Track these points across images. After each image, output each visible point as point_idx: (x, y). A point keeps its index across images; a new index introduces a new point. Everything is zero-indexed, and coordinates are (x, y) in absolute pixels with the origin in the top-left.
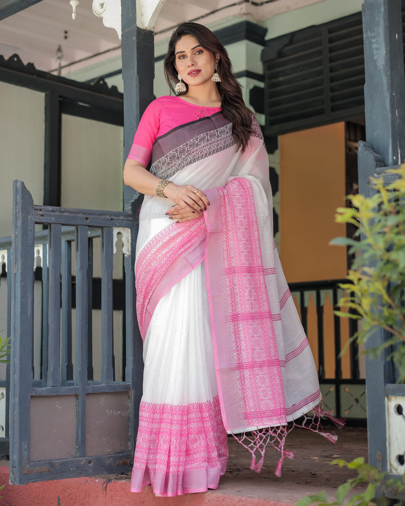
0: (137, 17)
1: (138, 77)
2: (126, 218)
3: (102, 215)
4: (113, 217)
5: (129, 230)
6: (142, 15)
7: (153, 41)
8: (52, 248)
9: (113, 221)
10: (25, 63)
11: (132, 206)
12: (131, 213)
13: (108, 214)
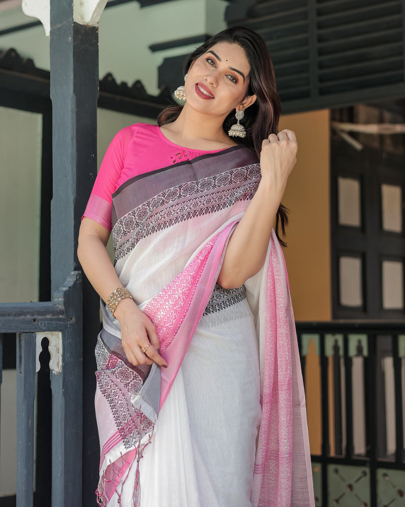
0: (75, 8)
1: (75, 97)
2: (55, 317)
4: (36, 317)
5: (60, 334)
6: (81, 4)
7: (98, 42)
9: (36, 323)
11: (64, 298)
12: (63, 307)
13: (29, 313)
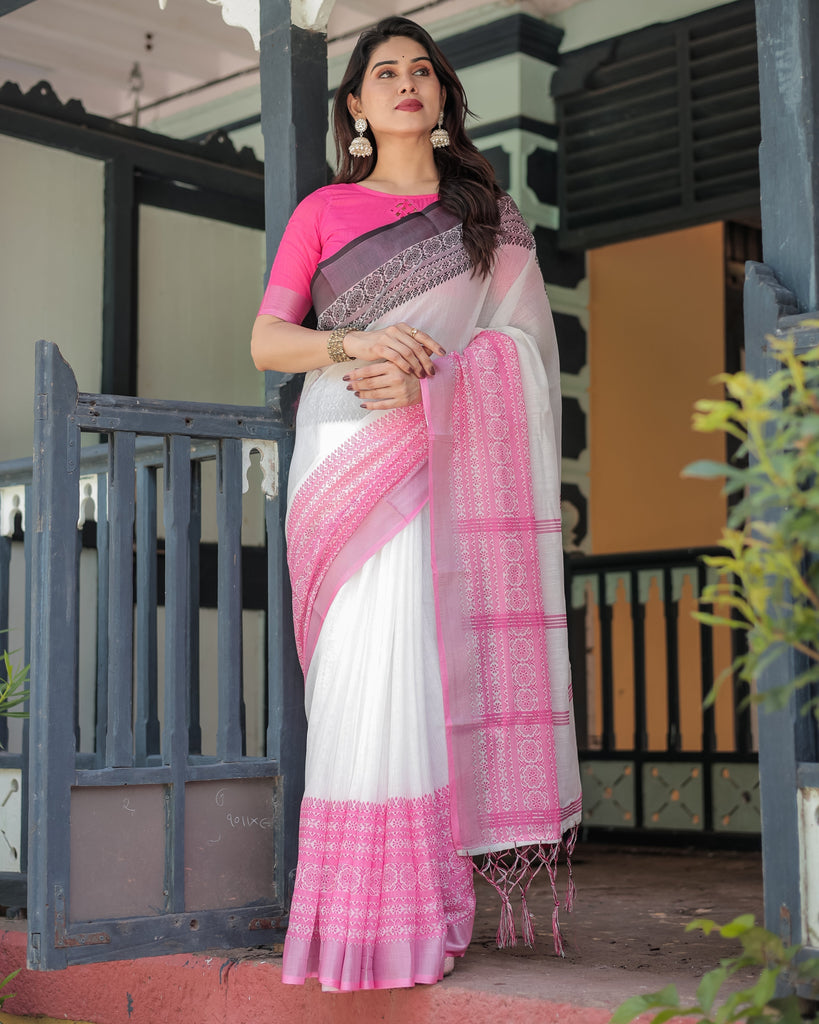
0: (292, 5)
1: (294, 129)
2: (268, 421)
3: (219, 414)
4: (241, 418)
5: (276, 444)
8: (116, 481)
9: (241, 426)
10: (64, 99)
11: (281, 395)
12: (279, 408)
13: (232, 411)
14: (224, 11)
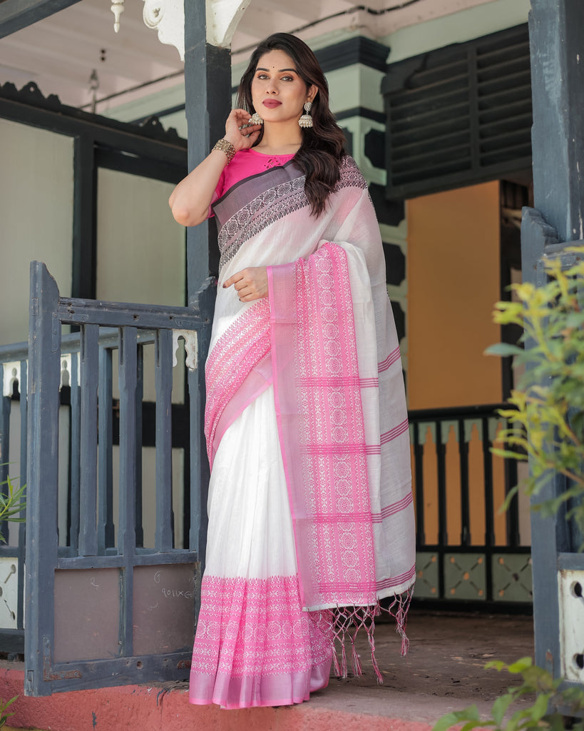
0: (207, 30)
1: (208, 115)
2: (190, 316)
3: (156, 312)
4: (172, 315)
5: (196, 333)
6: (214, 26)
7: (231, 63)
8: (86, 358)
9: (172, 320)
10: (46, 95)
12: (198, 308)
13: (166, 310)
14: (159, 33)
